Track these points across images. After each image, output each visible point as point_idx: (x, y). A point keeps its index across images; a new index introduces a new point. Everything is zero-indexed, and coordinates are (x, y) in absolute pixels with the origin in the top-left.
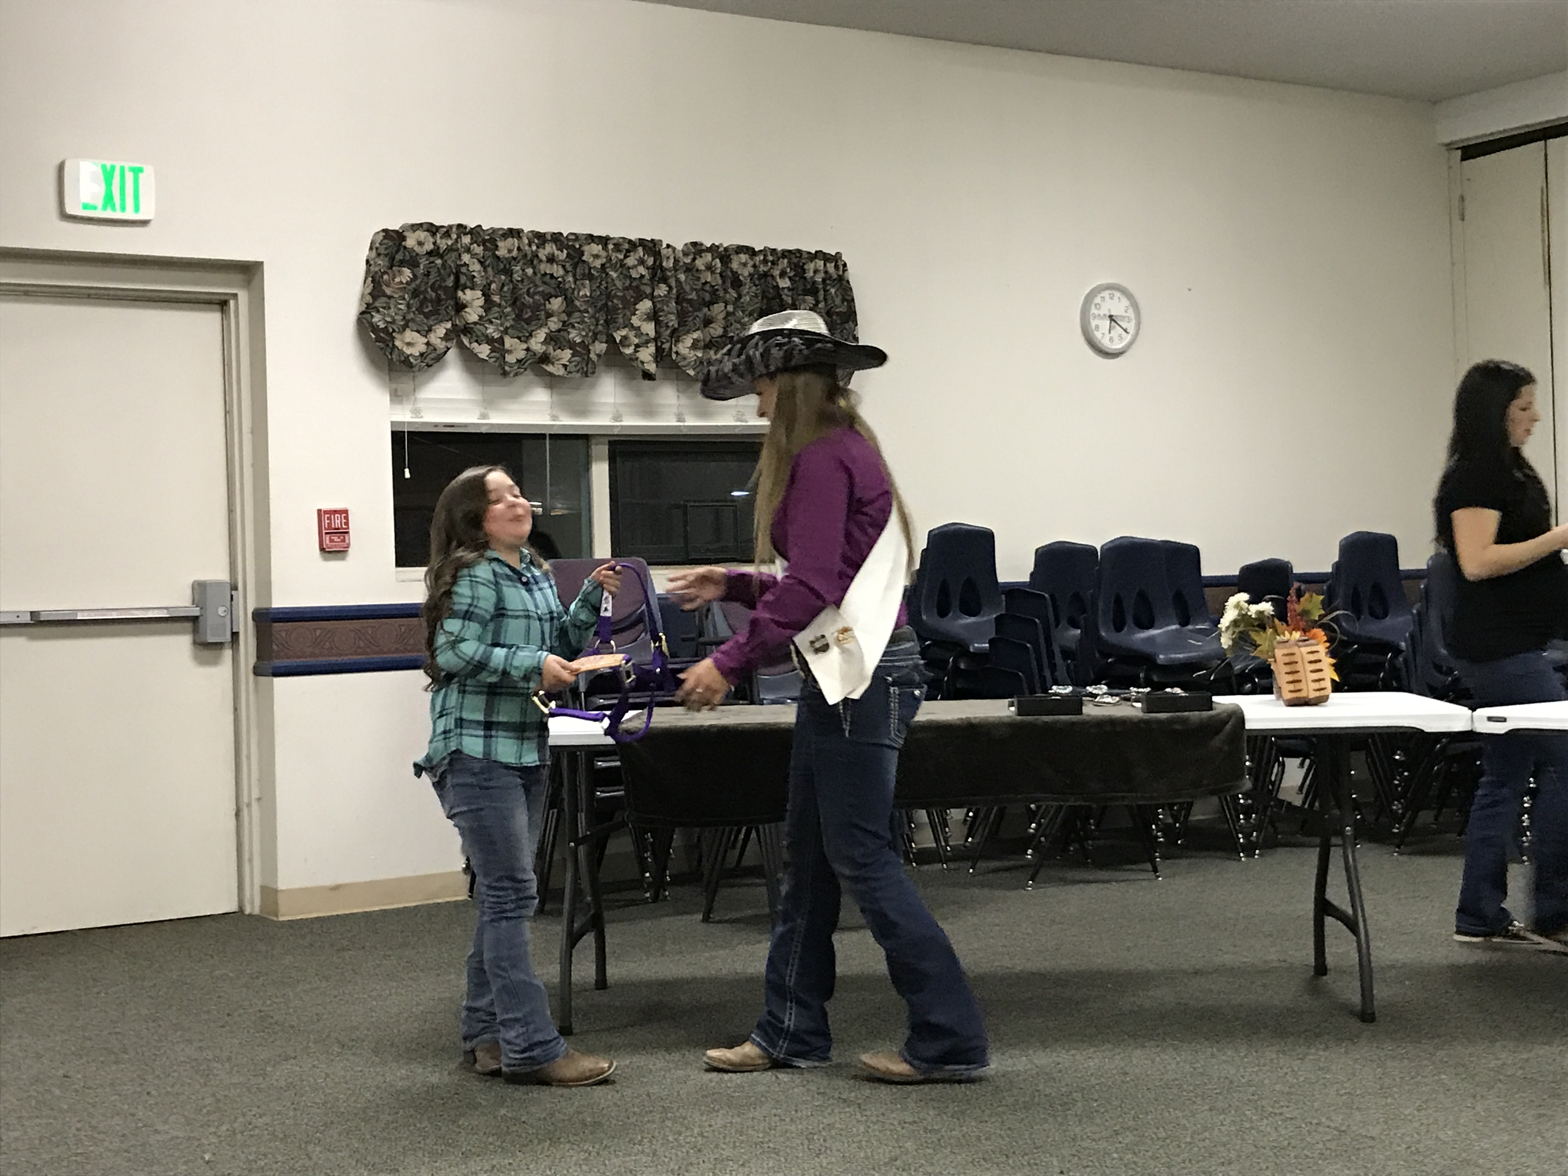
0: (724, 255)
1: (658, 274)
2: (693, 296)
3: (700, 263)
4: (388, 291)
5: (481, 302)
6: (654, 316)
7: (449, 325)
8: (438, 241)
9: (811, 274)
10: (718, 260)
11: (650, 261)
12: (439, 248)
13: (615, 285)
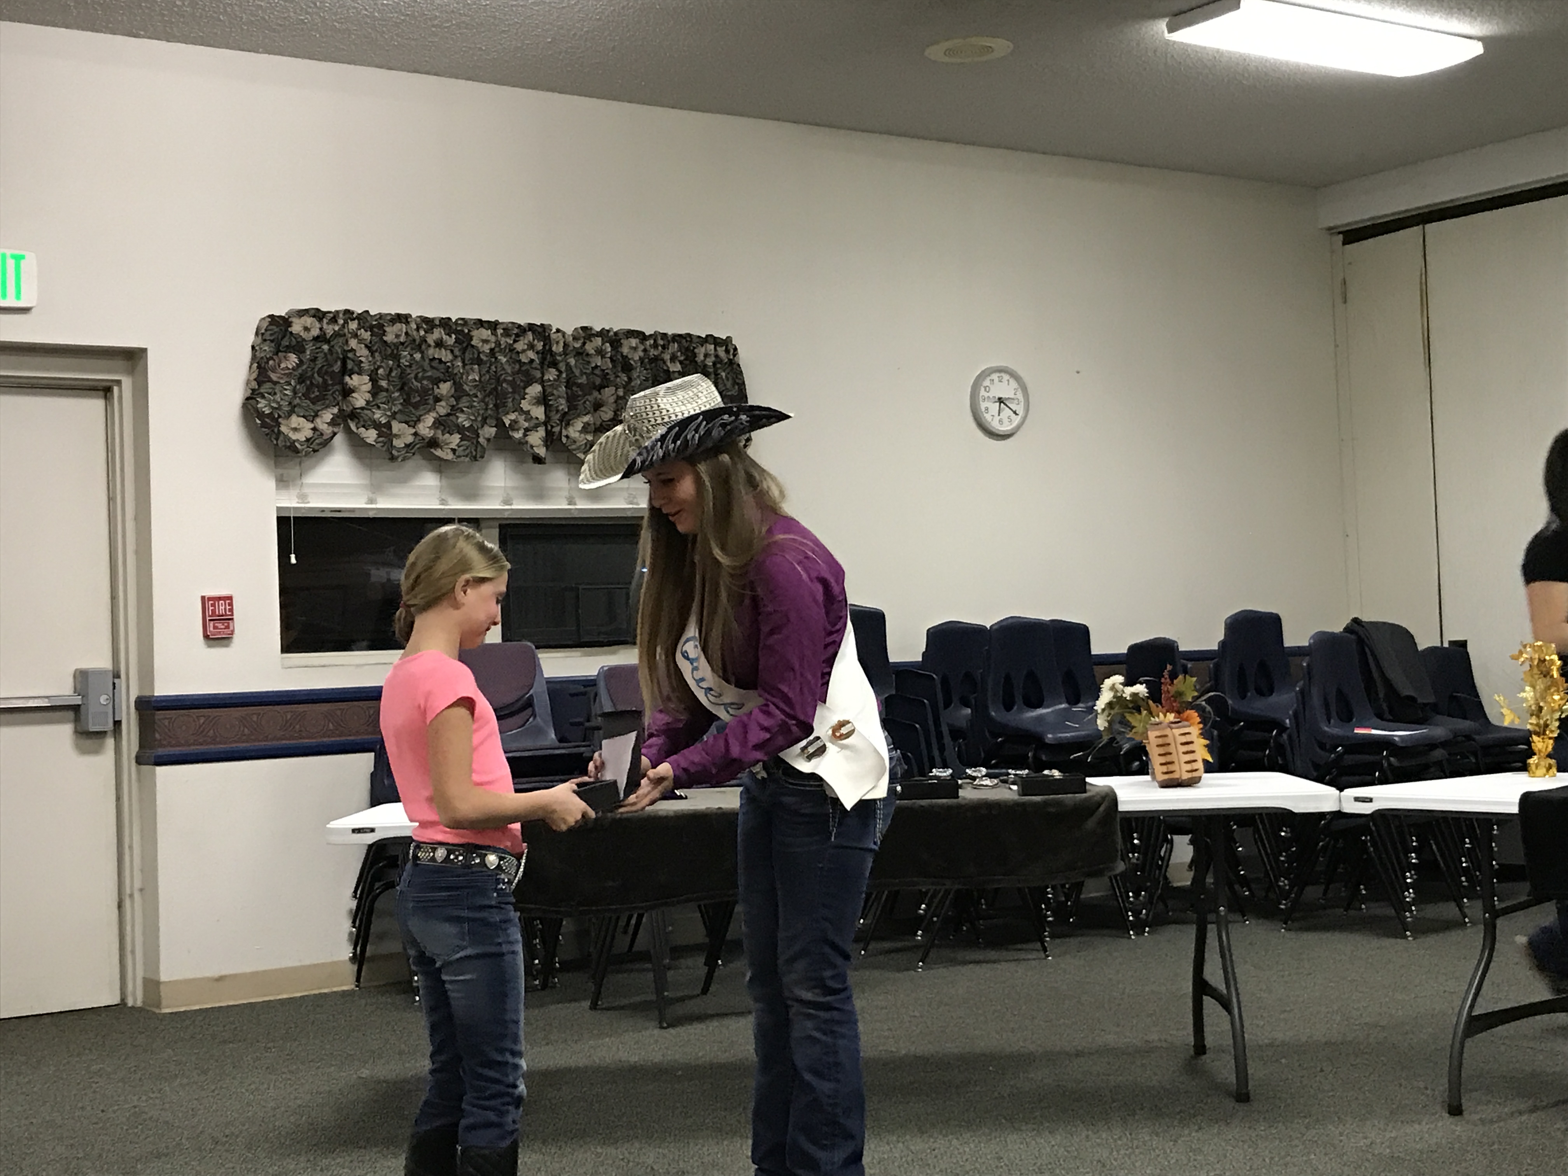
0: (614, 339)
1: (548, 358)
2: (583, 380)
3: (590, 348)
4: (274, 377)
5: (369, 386)
6: (544, 400)
7: (335, 410)
8: (325, 326)
9: (701, 357)
10: (608, 345)
11: (540, 346)
12: (325, 334)
13: (504, 369)
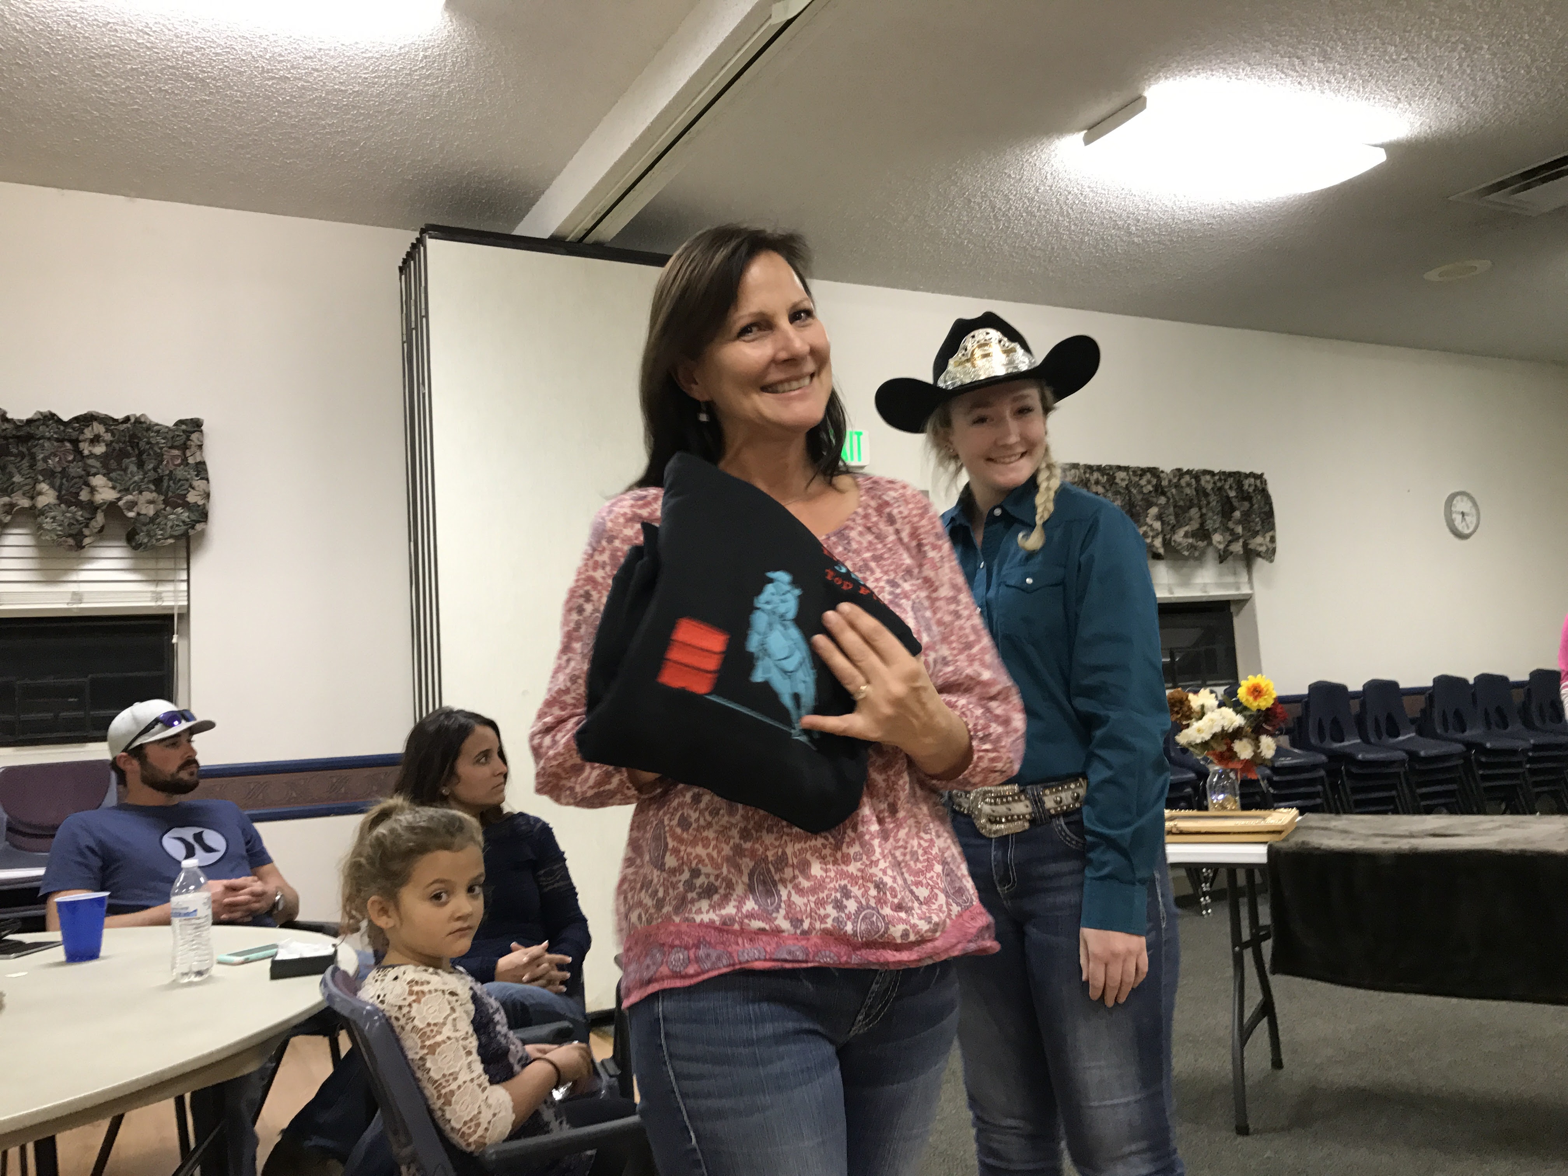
0: (1197, 476)
1: (1159, 490)
6: (1159, 517)
9: (1247, 487)
10: (1193, 480)
11: (1154, 481)
13: (1135, 498)
